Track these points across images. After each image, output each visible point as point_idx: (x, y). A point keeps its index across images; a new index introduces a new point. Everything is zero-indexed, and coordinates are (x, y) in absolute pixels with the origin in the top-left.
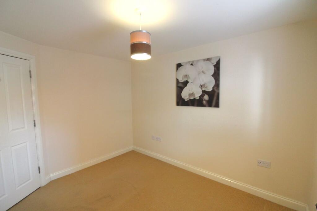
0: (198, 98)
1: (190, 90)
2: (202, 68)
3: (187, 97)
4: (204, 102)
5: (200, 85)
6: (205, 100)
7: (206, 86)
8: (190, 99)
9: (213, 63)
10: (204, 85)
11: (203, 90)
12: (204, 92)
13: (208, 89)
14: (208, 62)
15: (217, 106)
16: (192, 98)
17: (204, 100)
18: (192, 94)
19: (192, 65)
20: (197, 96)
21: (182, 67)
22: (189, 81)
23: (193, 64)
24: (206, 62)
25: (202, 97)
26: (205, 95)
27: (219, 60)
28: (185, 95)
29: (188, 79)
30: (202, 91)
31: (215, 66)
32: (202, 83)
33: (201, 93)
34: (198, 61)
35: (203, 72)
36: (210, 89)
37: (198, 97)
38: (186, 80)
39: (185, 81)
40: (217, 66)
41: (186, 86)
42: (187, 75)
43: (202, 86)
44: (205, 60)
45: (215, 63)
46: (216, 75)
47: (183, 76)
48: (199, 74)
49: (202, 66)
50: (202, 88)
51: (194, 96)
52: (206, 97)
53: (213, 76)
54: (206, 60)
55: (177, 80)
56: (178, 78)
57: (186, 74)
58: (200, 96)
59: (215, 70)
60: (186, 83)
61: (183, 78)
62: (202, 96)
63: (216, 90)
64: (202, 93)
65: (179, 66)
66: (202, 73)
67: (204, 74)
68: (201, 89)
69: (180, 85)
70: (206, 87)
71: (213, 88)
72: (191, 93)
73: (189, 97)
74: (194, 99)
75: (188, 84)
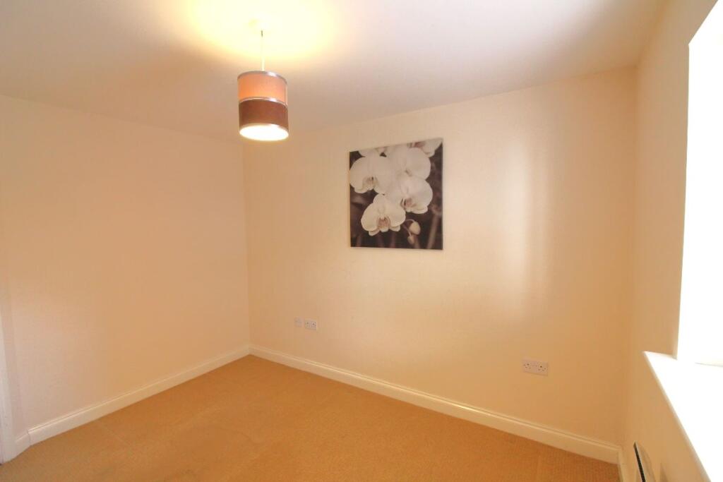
0: (398, 229)
1: (379, 213)
2: (405, 163)
3: (375, 228)
4: (411, 238)
5: (402, 200)
6: (412, 234)
7: (413, 203)
8: (380, 232)
9: (427, 153)
10: (410, 200)
11: (409, 211)
12: (411, 216)
13: (418, 210)
14: (417, 149)
15: (438, 245)
16: (384, 230)
17: (410, 234)
18: (384, 221)
19: (383, 155)
20: (396, 225)
21: (360, 159)
22: (377, 190)
23: (386, 154)
24: (412, 149)
25: (405, 227)
26: (412, 222)
27: (441, 147)
28: (370, 222)
29: (374, 187)
30: (406, 212)
31: (431, 159)
32: (407, 197)
33: (403, 220)
34: (396, 147)
35: (407, 172)
36: (422, 209)
37: (396, 227)
38: (371, 189)
39: (368, 191)
40: (437, 160)
41: (372, 202)
42: (373, 178)
43: (405, 203)
44: (410, 145)
45: (432, 154)
46: (435, 179)
47: (364, 179)
48: (399, 175)
49: (406, 158)
50: (406, 207)
51: (389, 225)
52: (415, 228)
53: (428, 180)
54: (413, 145)
55: (352, 188)
56: (352, 185)
57: (370, 176)
58: (401, 226)
59: (432, 168)
60: (370, 196)
61: (364, 184)
62: (406, 225)
63: (434, 211)
64: (406, 218)
65: (355, 156)
66: (405, 174)
67: (410, 176)
68: (405, 209)
69: (359, 200)
70: (415, 205)
71: (429, 206)
72: (382, 218)
73: (379, 227)
74: (390, 230)
75: (375, 199)
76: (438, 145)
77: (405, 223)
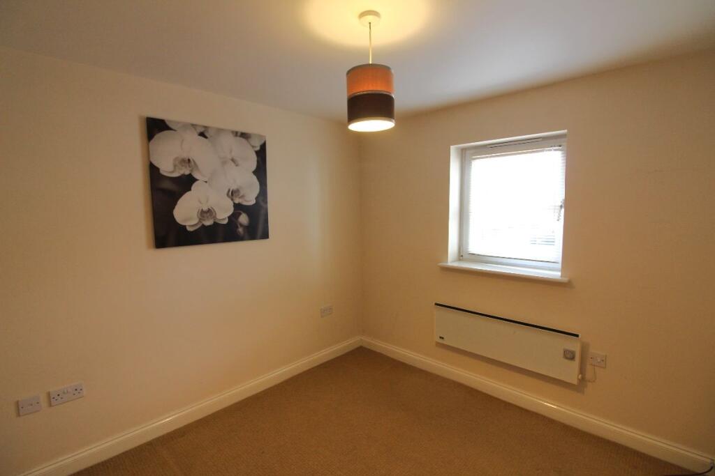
0: (225, 222)
1: (201, 203)
2: (231, 152)
3: (195, 221)
4: (240, 230)
5: (229, 191)
6: (241, 225)
7: (241, 195)
8: (203, 225)
9: (253, 147)
10: (238, 191)
11: (237, 202)
12: (239, 208)
13: (246, 201)
14: (243, 140)
15: (265, 235)
16: (208, 223)
17: (239, 226)
18: (209, 212)
19: (202, 134)
20: (223, 215)
21: (166, 133)
22: (196, 175)
23: (207, 134)
24: (238, 138)
26: (240, 214)
27: (264, 145)
28: (186, 212)
29: (192, 171)
30: (234, 203)
31: (257, 152)
32: (234, 187)
33: (231, 211)
34: (220, 131)
35: (233, 160)
36: (250, 200)
37: (224, 219)
38: (187, 172)
39: (183, 175)
40: (261, 153)
41: (190, 189)
42: (189, 160)
43: (232, 194)
44: (236, 134)
45: (258, 148)
46: (261, 172)
47: (176, 159)
48: (224, 163)
49: (231, 145)
50: (234, 198)
51: (215, 217)
52: (244, 219)
53: (255, 172)
54: (239, 134)
55: (153, 171)
56: (156, 164)
57: (185, 156)
58: (229, 217)
59: (258, 161)
60: (186, 182)
61: (175, 166)
62: (233, 218)
63: (262, 204)
64: (234, 210)
65: (155, 127)
66: (231, 162)
67: (237, 166)
68: (232, 200)
69: (166, 185)
70: (243, 197)
71: (257, 198)
72: (205, 209)
73: (200, 221)
74: (215, 223)
75: (194, 187)
76: (263, 142)
77: (233, 215)
